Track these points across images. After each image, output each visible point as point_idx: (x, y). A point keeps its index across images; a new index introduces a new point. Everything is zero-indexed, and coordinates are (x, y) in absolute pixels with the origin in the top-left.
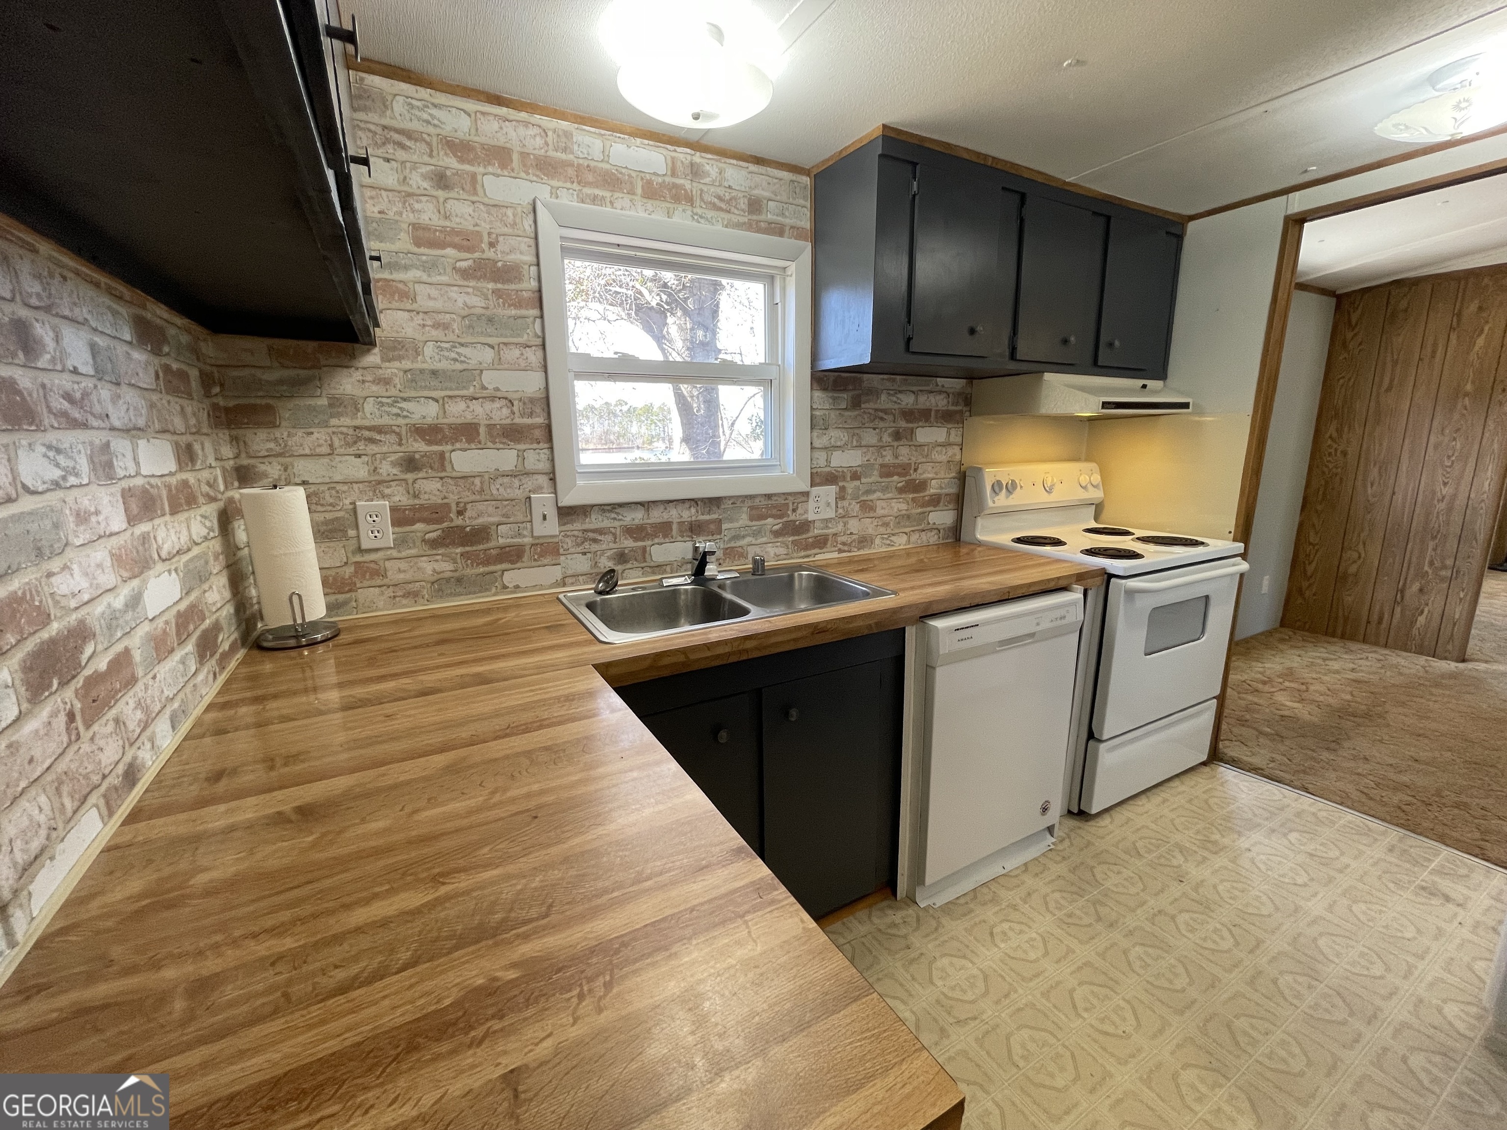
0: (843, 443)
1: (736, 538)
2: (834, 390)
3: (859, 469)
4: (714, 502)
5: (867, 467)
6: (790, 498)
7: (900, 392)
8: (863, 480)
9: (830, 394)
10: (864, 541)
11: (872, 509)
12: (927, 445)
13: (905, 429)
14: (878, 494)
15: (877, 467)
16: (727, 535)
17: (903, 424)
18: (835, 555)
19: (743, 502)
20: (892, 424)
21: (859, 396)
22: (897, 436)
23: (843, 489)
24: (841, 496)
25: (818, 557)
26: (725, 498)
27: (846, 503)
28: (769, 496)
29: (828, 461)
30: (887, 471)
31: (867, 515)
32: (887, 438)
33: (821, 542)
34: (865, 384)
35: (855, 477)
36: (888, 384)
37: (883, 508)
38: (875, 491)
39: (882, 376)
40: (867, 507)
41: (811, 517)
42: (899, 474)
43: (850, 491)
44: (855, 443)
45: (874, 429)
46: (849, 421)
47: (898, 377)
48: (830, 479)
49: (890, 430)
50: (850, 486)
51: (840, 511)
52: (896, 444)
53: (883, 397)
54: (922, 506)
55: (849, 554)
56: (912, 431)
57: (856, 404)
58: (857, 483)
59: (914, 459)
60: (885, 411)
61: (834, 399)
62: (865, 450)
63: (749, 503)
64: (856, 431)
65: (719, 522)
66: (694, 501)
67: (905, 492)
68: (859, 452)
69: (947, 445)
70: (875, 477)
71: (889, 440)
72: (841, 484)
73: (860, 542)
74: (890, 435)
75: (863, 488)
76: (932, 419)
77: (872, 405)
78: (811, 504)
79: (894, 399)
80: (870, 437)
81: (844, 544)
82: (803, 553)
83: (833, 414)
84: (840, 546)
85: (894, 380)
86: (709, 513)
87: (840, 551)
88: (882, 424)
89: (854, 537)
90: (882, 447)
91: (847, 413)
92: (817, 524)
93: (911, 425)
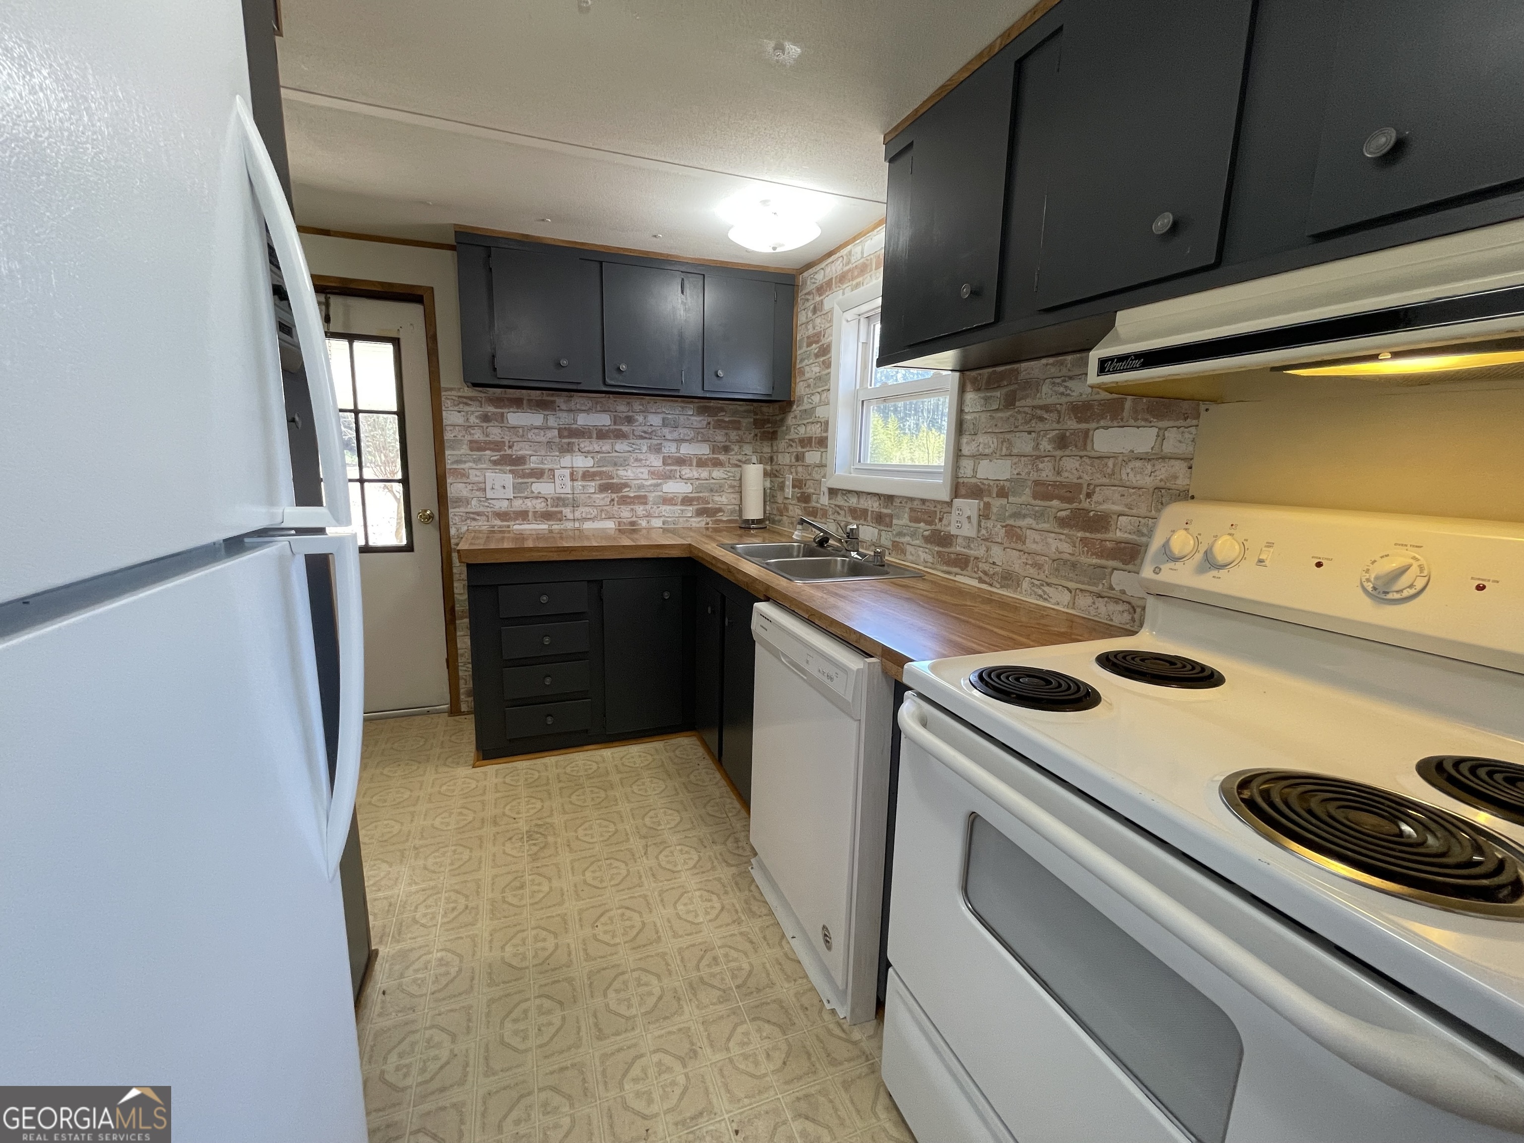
0: (991, 450)
1: (900, 534)
2: (987, 389)
3: (1007, 484)
4: (889, 499)
5: (1017, 482)
6: (939, 507)
7: (1071, 378)
8: (1011, 499)
9: (983, 395)
10: (1009, 578)
11: (1021, 539)
12: (1114, 456)
13: (1074, 432)
14: (1029, 521)
15: (1029, 483)
16: (896, 529)
17: (1072, 424)
18: (975, 583)
19: (906, 502)
20: (1055, 426)
21: (1014, 392)
22: (1062, 442)
23: (987, 506)
24: (985, 514)
25: (958, 578)
26: (897, 496)
27: (990, 524)
28: (924, 501)
29: (975, 471)
30: (1043, 491)
31: (1013, 545)
32: (1046, 445)
33: (962, 562)
34: (1023, 376)
35: (1003, 493)
36: (1053, 370)
37: (1035, 542)
38: (1025, 516)
39: (1044, 361)
40: (1014, 535)
41: (954, 531)
42: (1062, 499)
43: (995, 510)
44: (1004, 451)
45: (1030, 433)
46: (999, 425)
47: (1069, 358)
48: (976, 492)
49: (1052, 434)
50: (997, 503)
51: (984, 532)
52: (1058, 453)
53: (1046, 388)
54: (1100, 556)
55: (989, 588)
56: (1086, 435)
57: (1010, 402)
58: (1004, 501)
59: (1086, 477)
60: (1046, 408)
61: (986, 399)
62: (1015, 460)
63: (909, 505)
64: (1007, 436)
65: (891, 516)
66: (878, 496)
67: (1071, 527)
68: (1008, 463)
69: (1156, 457)
70: (1026, 497)
71: (1049, 447)
72: (986, 499)
73: (1004, 578)
74: (1050, 441)
75: (1010, 510)
76: (1125, 414)
77: (1029, 402)
78: (954, 517)
79: (1062, 389)
80: (1024, 444)
81: (985, 573)
82: (945, 568)
83: (984, 416)
84: (981, 575)
85: (1062, 363)
86: (886, 508)
87: (981, 580)
88: (1041, 426)
89: (998, 569)
90: (1038, 457)
91: (1000, 415)
92: (959, 540)
93: (1084, 426)
